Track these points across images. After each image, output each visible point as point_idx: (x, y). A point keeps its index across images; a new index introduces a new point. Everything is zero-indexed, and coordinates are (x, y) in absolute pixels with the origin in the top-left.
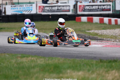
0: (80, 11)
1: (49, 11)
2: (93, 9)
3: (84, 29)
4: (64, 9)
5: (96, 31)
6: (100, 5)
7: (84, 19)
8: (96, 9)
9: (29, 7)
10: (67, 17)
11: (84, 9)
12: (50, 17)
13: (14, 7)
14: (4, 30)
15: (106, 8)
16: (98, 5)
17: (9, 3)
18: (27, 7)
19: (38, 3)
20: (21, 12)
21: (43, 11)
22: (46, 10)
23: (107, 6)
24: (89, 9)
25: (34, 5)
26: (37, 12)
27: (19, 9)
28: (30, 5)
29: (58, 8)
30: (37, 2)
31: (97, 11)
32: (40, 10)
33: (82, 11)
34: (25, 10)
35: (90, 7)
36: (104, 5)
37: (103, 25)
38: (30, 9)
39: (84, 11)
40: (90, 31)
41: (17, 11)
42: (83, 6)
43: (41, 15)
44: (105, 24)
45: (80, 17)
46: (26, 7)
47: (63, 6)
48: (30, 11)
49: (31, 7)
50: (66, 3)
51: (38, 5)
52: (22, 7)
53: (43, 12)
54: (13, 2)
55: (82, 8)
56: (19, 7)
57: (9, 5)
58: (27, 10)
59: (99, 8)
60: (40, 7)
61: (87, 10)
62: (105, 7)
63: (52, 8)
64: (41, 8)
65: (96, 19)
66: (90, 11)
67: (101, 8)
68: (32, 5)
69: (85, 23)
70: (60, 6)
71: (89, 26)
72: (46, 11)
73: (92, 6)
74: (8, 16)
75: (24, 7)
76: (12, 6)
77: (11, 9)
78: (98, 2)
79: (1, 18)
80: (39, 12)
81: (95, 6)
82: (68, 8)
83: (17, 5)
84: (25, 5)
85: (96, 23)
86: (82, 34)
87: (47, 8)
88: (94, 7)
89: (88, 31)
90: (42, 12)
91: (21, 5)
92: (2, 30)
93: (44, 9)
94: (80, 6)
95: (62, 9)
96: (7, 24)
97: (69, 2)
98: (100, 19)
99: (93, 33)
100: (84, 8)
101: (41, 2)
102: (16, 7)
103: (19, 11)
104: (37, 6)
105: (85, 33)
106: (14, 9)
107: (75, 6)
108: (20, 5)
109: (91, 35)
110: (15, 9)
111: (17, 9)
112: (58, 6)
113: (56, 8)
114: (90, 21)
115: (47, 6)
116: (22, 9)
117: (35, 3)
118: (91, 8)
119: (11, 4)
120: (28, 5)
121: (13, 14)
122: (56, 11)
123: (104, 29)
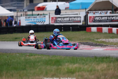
0: (90, 22)
1: (61, 22)
2: (103, 20)
3: (93, 38)
4: (75, 20)
5: (104, 40)
6: (109, 16)
7: (94, 29)
8: (105, 20)
9: (42, 18)
10: (78, 27)
11: (94, 20)
12: (63, 28)
13: (28, 19)
14: (19, 39)
15: (115, 19)
16: (107, 16)
17: (24, 14)
18: (41, 18)
19: (50, 15)
20: (35, 23)
21: (56, 21)
22: (58, 20)
23: (115, 17)
24: (98, 20)
25: (47, 17)
26: (50, 23)
27: (33, 21)
28: (43, 16)
29: (69, 19)
30: (49, 13)
31: (107, 22)
32: (53, 21)
33: (92, 22)
34: (39, 21)
35: (99, 18)
36: (113, 16)
37: (111, 35)
38: (44, 20)
39: (94, 22)
40: (99, 40)
41: (31, 22)
42: (93, 17)
43: (54, 25)
44: (114, 34)
45: (90, 27)
46: (39, 18)
47: (74, 17)
48: (44, 22)
49: (44, 18)
50: (77, 14)
51: (51, 16)
52: (35, 18)
53: (56, 23)
54: (27, 15)
55: (92, 19)
56: (32, 19)
57: (24, 16)
58: (41, 21)
59: (108, 19)
60: (52, 18)
61: (97, 21)
62: (114, 17)
63: (64, 19)
64: (54, 19)
65: (105, 29)
66: (100, 22)
67: (110, 19)
68: (45, 17)
69: (95, 33)
70: (71, 17)
71: (98, 36)
72: (58, 22)
73: (102, 17)
74: (23, 27)
75: (38, 18)
76: (26, 18)
77: (26, 20)
78: (107, 13)
79: (16, 29)
80: (52, 23)
81: (105, 17)
82: (79, 19)
83: (31, 16)
84: (38, 16)
85: (105, 33)
86: (90, 42)
87: (60, 19)
88: (103, 18)
89: (96, 40)
90: (54, 23)
91: (35, 16)
92: (17, 39)
93: (56, 20)
94: (90, 17)
95: (73, 20)
96: (21, 34)
97: (80, 14)
98: (108, 29)
99: (101, 41)
100: (94, 18)
101: (54, 14)
102: (30, 18)
103: (33, 22)
104: (49, 17)
105: (93, 41)
106: (28, 20)
107: (86, 17)
108: (33, 16)
109: (98, 43)
110: (30, 20)
111: (31, 20)
112: (69, 17)
113: (68, 19)
114: (100, 31)
115: (59, 17)
116: (35, 20)
117: (48, 14)
118: (101, 19)
119: (26, 16)
120: (42, 16)
121: (27, 25)
122: (67, 22)
123: (111, 38)
